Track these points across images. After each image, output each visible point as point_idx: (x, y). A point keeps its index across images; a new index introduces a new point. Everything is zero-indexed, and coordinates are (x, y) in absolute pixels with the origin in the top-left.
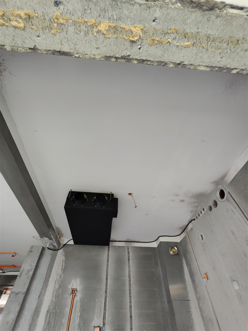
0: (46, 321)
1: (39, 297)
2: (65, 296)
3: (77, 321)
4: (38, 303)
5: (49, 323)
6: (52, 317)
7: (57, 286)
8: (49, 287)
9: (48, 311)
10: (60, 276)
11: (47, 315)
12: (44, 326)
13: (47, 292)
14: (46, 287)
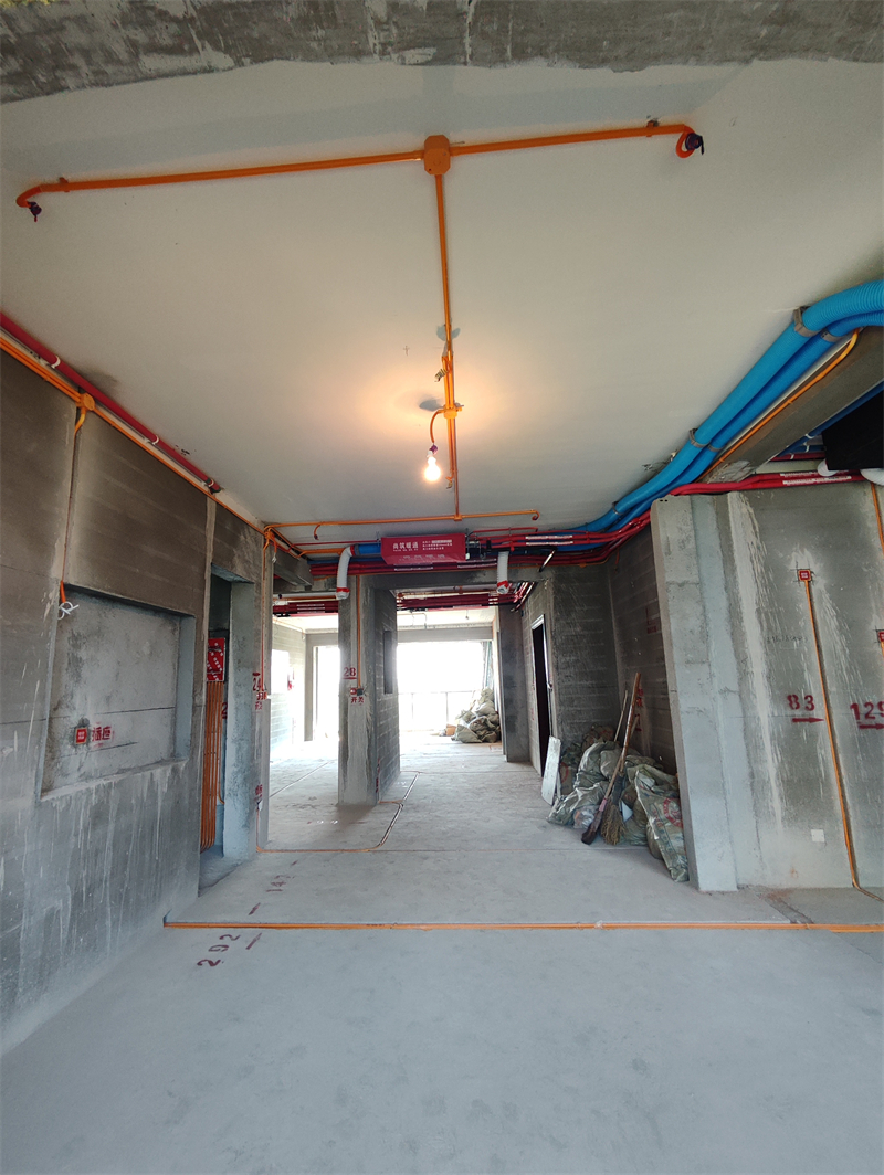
0: (762, 626)
1: (726, 589)
2: (787, 584)
3: (834, 623)
4: (729, 599)
5: (770, 629)
6: (771, 619)
7: (759, 568)
8: (738, 569)
9: (758, 611)
10: (758, 548)
11: (759, 618)
12: (762, 634)
13: (740, 579)
14: (734, 570)
